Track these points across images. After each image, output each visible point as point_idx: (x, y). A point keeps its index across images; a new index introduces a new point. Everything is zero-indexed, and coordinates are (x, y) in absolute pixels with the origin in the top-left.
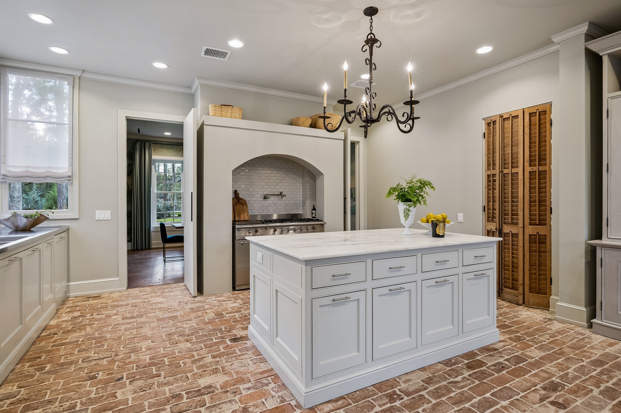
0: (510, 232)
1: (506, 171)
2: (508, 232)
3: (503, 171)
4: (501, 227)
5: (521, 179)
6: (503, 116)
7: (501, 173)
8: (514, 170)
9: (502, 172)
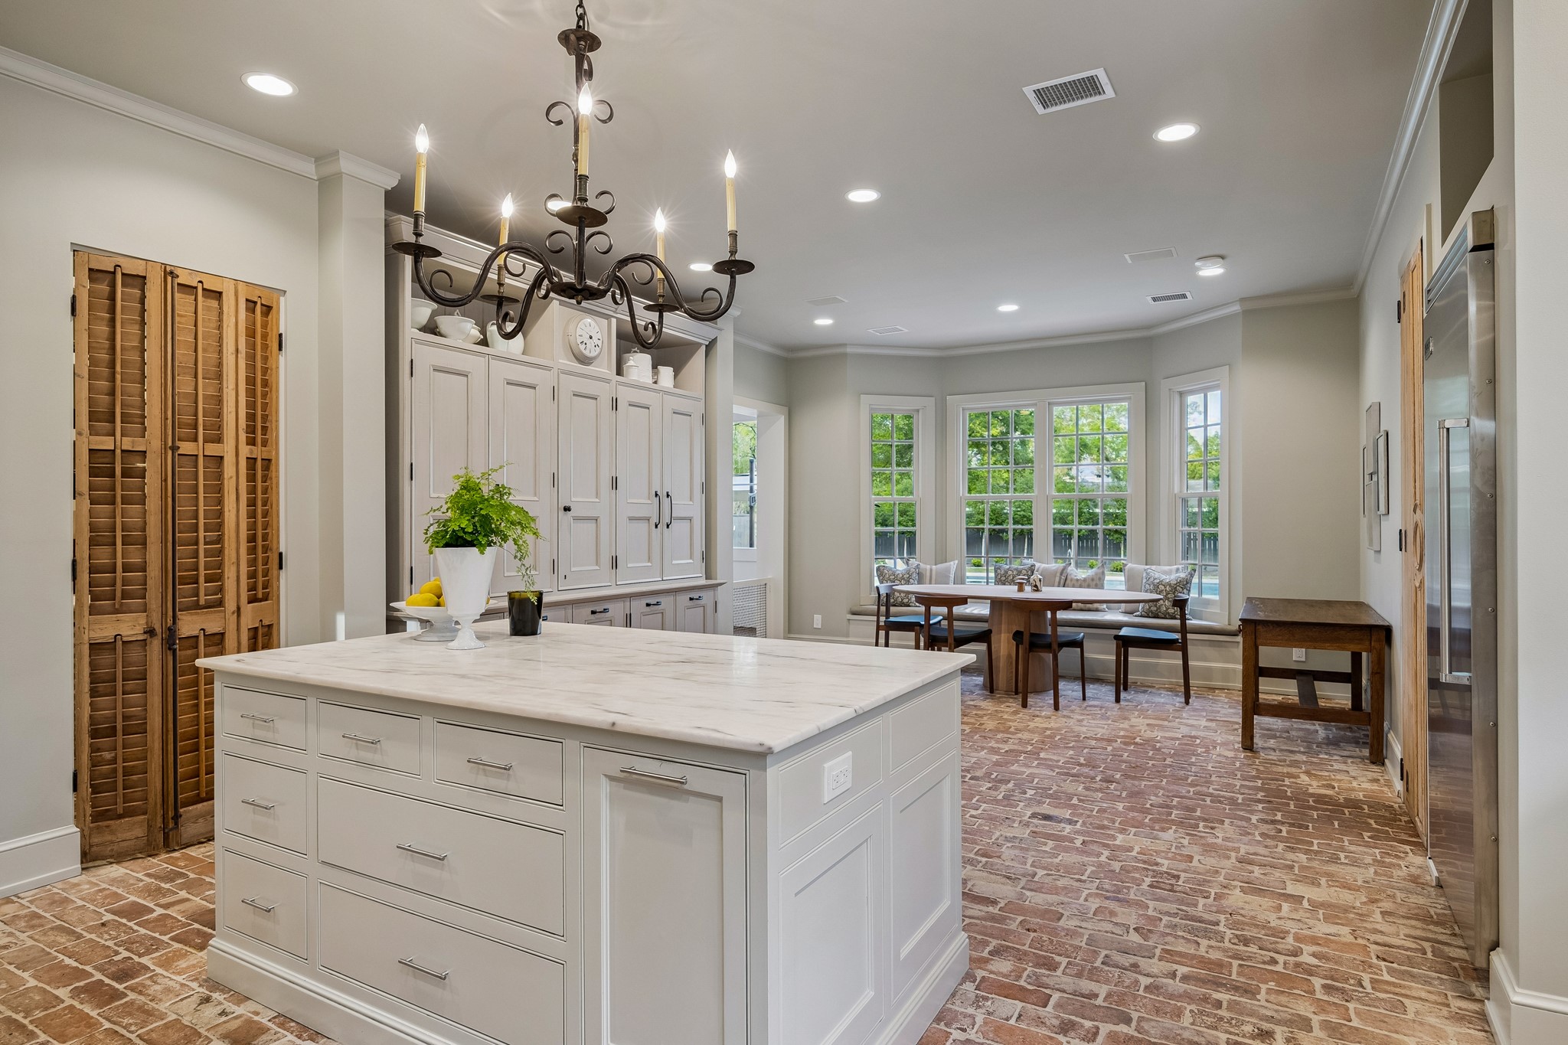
0: (202, 631)
1: (186, 448)
2: (195, 633)
3: (179, 448)
4: (170, 622)
5: (231, 477)
6: (178, 276)
7: (170, 453)
8: (212, 449)
9: (174, 448)
